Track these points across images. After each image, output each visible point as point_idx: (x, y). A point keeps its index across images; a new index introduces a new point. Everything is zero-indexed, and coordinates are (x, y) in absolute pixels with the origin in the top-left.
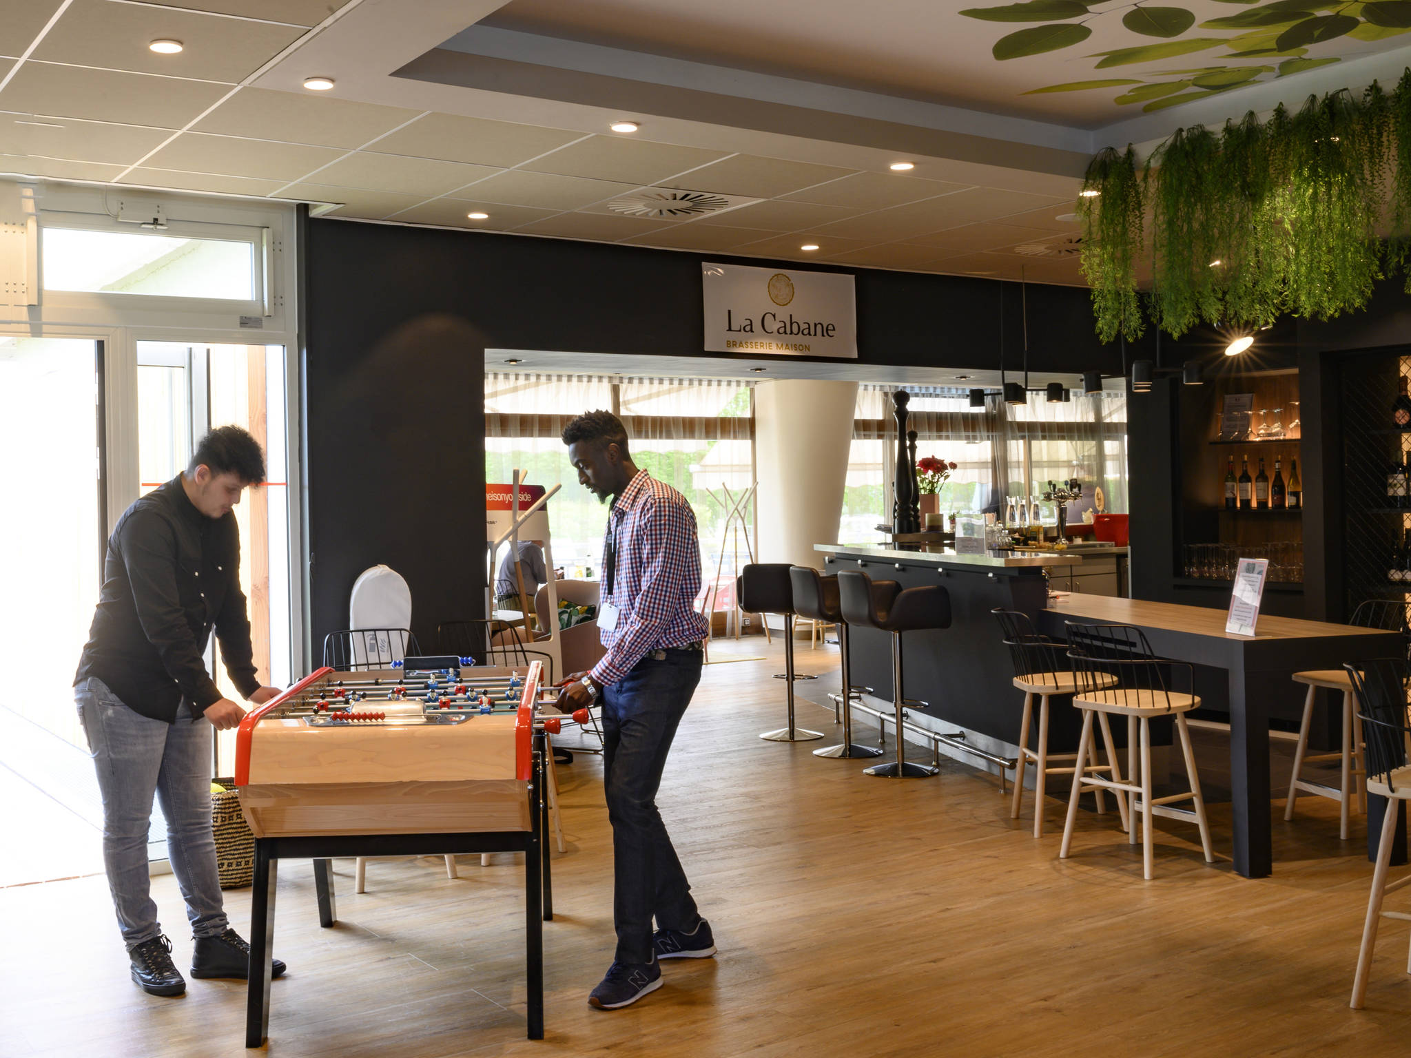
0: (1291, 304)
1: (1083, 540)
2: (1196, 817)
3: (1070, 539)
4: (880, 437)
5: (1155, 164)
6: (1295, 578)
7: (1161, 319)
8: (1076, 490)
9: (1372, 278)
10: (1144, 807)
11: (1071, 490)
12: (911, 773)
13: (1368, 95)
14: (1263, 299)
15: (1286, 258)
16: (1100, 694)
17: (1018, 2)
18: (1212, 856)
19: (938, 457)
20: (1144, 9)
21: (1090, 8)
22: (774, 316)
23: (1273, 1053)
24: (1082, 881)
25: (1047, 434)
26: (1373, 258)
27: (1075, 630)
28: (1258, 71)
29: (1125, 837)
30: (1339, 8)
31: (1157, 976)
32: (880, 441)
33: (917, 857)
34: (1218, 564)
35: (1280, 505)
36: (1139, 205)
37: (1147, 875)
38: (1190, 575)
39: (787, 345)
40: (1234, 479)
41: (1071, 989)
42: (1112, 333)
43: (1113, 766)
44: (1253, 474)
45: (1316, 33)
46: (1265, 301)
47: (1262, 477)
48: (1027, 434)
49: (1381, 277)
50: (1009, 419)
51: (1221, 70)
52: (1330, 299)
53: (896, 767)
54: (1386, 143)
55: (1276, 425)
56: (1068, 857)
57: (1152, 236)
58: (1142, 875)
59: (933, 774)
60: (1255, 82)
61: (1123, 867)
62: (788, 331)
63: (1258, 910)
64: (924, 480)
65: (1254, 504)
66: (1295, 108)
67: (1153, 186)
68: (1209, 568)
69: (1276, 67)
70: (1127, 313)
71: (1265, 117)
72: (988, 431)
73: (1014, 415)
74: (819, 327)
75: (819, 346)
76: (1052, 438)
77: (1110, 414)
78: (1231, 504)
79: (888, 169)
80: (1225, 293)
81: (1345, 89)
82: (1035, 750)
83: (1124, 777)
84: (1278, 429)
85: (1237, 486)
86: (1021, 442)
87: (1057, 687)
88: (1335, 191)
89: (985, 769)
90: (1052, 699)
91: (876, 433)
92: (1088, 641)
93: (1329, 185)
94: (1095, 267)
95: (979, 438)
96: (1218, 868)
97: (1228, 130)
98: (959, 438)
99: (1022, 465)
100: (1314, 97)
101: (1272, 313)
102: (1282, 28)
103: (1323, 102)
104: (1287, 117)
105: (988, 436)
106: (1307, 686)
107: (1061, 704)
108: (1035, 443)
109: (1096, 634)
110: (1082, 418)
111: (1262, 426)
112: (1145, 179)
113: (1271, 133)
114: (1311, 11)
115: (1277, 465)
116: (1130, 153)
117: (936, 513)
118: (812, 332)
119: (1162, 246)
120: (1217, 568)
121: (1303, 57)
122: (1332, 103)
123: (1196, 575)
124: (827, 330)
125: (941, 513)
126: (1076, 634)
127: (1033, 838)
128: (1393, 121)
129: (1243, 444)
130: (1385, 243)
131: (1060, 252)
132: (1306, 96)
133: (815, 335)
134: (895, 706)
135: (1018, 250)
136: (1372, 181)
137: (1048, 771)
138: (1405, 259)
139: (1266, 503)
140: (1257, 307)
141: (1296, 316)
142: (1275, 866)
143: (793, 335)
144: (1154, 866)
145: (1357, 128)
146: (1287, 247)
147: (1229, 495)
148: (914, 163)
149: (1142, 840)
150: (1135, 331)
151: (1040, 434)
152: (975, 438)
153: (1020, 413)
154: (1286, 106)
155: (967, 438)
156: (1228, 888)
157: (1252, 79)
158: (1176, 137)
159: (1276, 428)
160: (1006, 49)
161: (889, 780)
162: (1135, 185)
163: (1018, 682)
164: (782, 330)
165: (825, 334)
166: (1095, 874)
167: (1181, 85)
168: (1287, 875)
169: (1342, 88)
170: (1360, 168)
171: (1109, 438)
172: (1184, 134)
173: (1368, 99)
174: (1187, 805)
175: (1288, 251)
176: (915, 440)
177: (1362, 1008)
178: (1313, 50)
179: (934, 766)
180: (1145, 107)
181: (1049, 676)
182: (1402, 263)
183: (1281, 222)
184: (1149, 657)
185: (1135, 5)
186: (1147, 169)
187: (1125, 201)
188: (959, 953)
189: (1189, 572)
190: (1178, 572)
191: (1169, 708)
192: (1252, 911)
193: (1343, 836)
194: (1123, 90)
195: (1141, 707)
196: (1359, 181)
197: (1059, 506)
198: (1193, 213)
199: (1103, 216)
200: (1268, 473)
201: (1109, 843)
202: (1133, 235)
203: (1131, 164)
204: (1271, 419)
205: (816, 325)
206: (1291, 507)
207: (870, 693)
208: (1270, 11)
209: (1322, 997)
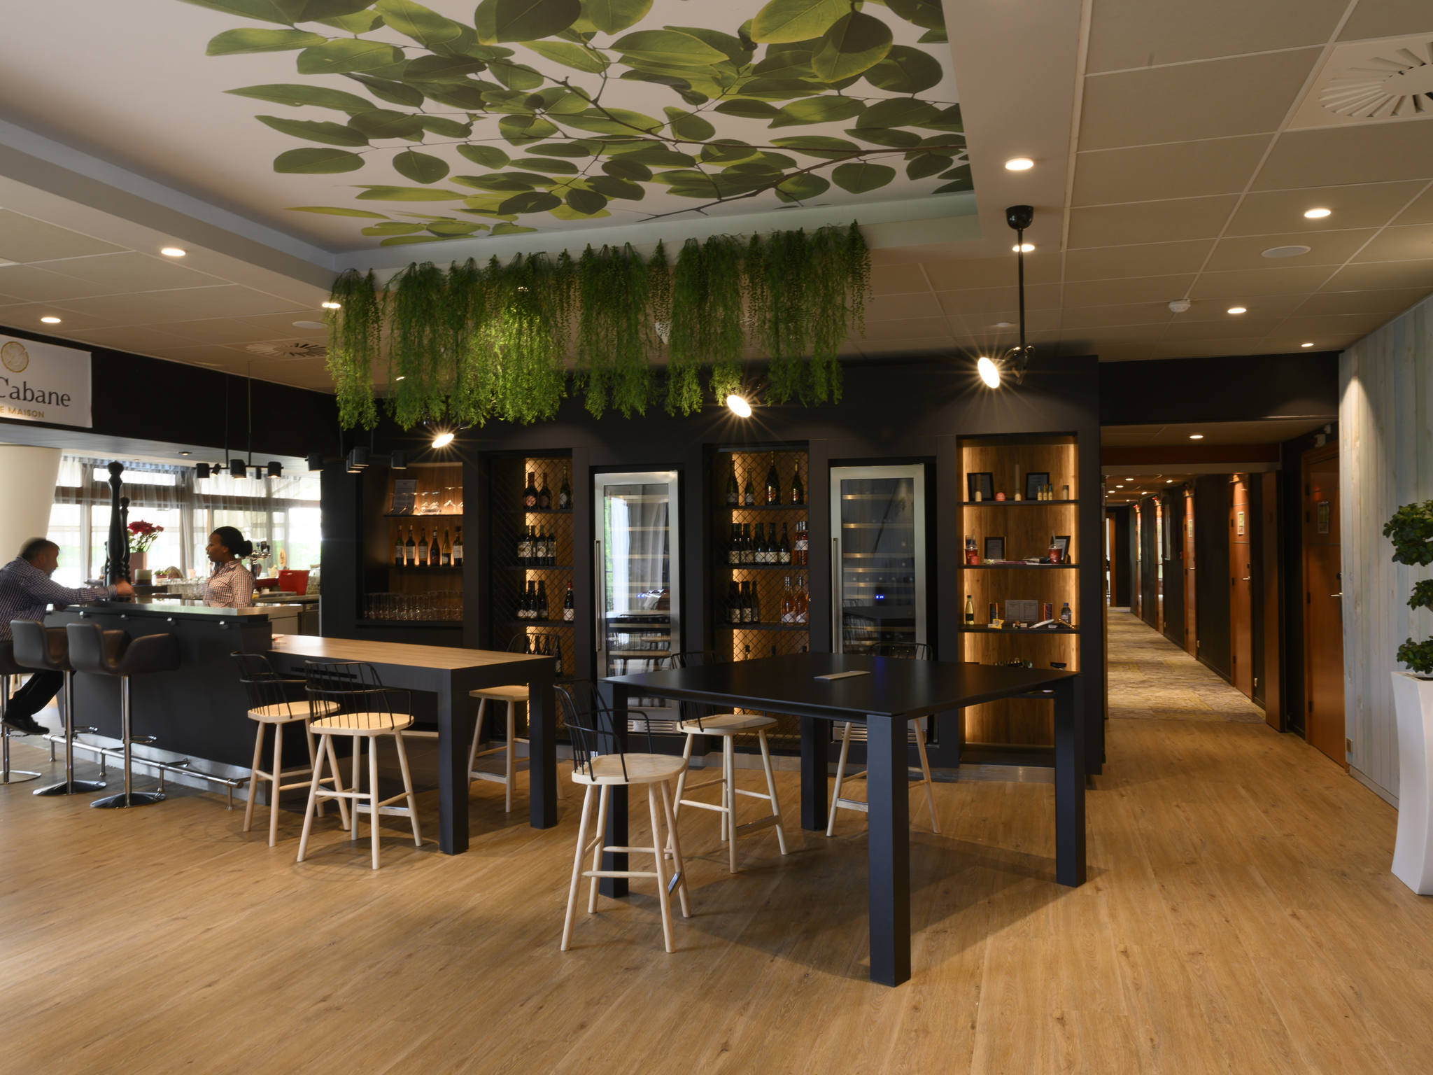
0: (498, 409)
1: (270, 591)
2: (408, 812)
3: (259, 590)
4: (78, 502)
5: (394, 288)
6: (457, 617)
7: (394, 414)
8: (265, 550)
9: (559, 395)
10: (373, 810)
11: (262, 550)
12: (138, 801)
13: (560, 259)
14: (477, 405)
15: (496, 375)
16: (326, 720)
17: (313, 120)
18: (421, 841)
19: (147, 521)
20: (414, 153)
21: (371, 141)
22: (7, 381)
23: (522, 1005)
24: (322, 880)
25: (228, 505)
26: (561, 380)
27: (316, 668)
28: (477, 227)
29: (346, 834)
30: (553, 188)
31: (410, 956)
32: (79, 506)
33: (166, 882)
34: (390, 608)
35: (435, 563)
36: (377, 320)
37: (375, 865)
38: (368, 617)
39: (20, 410)
40: (402, 544)
41: (343, 984)
42: (353, 421)
43: (336, 777)
44: (416, 540)
45: (530, 205)
46: (479, 406)
47: (423, 542)
48: (211, 505)
49: (565, 396)
50: (196, 491)
51: (451, 221)
52: (528, 409)
53: (123, 797)
54: (572, 297)
55: (434, 504)
56: (305, 859)
57: (389, 346)
58: (371, 867)
59: (159, 800)
60: (472, 236)
61: (352, 861)
62: (22, 396)
63: (468, 880)
64: (135, 539)
65: (417, 563)
66: (506, 261)
67: (391, 307)
68: (383, 612)
69: (492, 226)
70: (365, 406)
71: (482, 264)
72: (178, 501)
73: (200, 488)
74: (54, 397)
75: (52, 413)
76: (232, 508)
77: (278, 491)
78: (400, 563)
79: (159, 253)
80: (447, 397)
81: (544, 253)
82: (270, 771)
83: (346, 785)
84: (435, 507)
85: (405, 549)
86: (206, 511)
87: (291, 717)
88: (535, 329)
89: (206, 789)
90: (287, 727)
91: (75, 499)
92: (317, 676)
93: (531, 323)
94: (339, 366)
95: (169, 506)
96: (426, 850)
97: (453, 269)
98: (152, 506)
99: (206, 530)
100: (520, 255)
101: (483, 416)
102: (507, 195)
103: (528, 259)
104: (500, 267)
105: (178, 505)
106: (480, 700)
107: (295, 730)
108: (217, 512)
109: (335, 671)
110: (257, 492)
111: (424, 504)
112: (384, 299)
113: (487, 277)
114: (533, 186)
115: (435, 534)
116: (371, 277)
117: (144, 569)
118: (47, 400)
119: (397, 355)
120: (389, 612)
121: (513, 222)
122: (533, 260)
123: (374, 617)
124: (62, 400)
125: (148, 569)
126: (316, 672)
127: (268, 847)
128: (578, 281)
129: (409, 517)
130: (570, 373)
131: (284, 354)
132: (514, 254)
133: (50, 403)
134: (124, 742)
135: (249, 348)
136: (562, 323)
137: (282, 788)
138: (584, 384)
139: (426, 562)
140: (472, 410)
141: (502, 419)
142: (472, 841)
143: (25, 402)
144: (381, 855)
145: (552, 283)
146: (496, 366)
147: (398, 556)
148: (186, 251)
149: (371, 834)
150: (371, 421)
151: (222, 505)
152: (166, 506)
153: (206, 486)
154: (499, 257)
155: (159, 506)
156: (439, 866)
157: (470, 234)
158: (411, 269)
159: (434, 506)
160: (287, 163)
161: (117, 811)
162: (374, 304)
163: (253, 714)
164: (15, 395)
165: (60, 402)
166: (331, 872)
167: (417, 227)
168: (480, 846)
169: (541, 251)
170: (553, 315)
171: (277, 510)
172: (417, 268)
173: (561, 262)
174: (403, 803)
175: (497, 369)
176: (127, 506)
177: (570, 949)
178: (523, 219)
179: (159, 792)
180: (383, 241)
181: (283, 706)
182: (583, 386)
183: (492, 346)
184: (377, 688)
185: (408, 147)
186: (386, 291)
187: (366, 314)
188: (232, 971)
189: (368, 614)
190: (360, 615)
191: (393, 728)
192: (464, 882)
193: (508, 810)
194: (371, 223)
195: (371, 729)
196: (552, 323)
197: (252, 563)
198: (424, 331)
199: (347, 326)
200: (427, 539)
201: (335, 842)
202: (371, 344)
203: (371, 285)
204: (430, 498)
205: (50, 394)
206: (444, 565)
207: (94, 732)
208: (504, 179)
209: (539, 946)
